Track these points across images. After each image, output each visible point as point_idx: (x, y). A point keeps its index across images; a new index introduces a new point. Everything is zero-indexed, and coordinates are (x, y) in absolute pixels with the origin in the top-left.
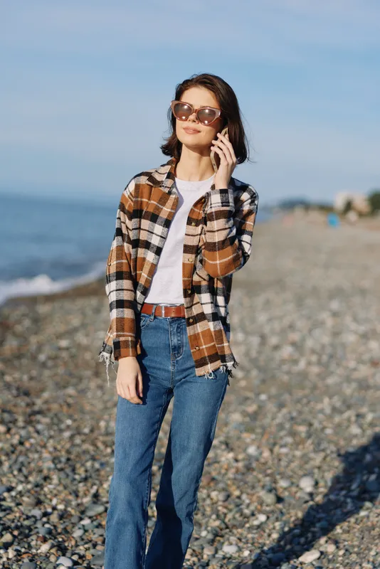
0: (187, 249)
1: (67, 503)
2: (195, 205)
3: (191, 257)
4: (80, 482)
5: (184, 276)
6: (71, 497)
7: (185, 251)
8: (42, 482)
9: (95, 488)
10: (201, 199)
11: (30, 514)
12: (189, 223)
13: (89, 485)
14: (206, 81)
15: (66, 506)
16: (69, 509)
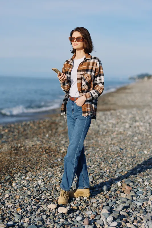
0: (78, 79)
1: (110, 169)
2: (79, 66)
3: (79, 81)
4: (111, 164)
5: (78, 87)
6: (110, 168)
7: (77, 80)
8: (99, 164)
9: (116, 165)
10: (81, 63)
11: (101, 172)
12: (78, 71)
13: (114, 165)
14: (78, 29)
15: (110, 170)
16: (111, 171)
